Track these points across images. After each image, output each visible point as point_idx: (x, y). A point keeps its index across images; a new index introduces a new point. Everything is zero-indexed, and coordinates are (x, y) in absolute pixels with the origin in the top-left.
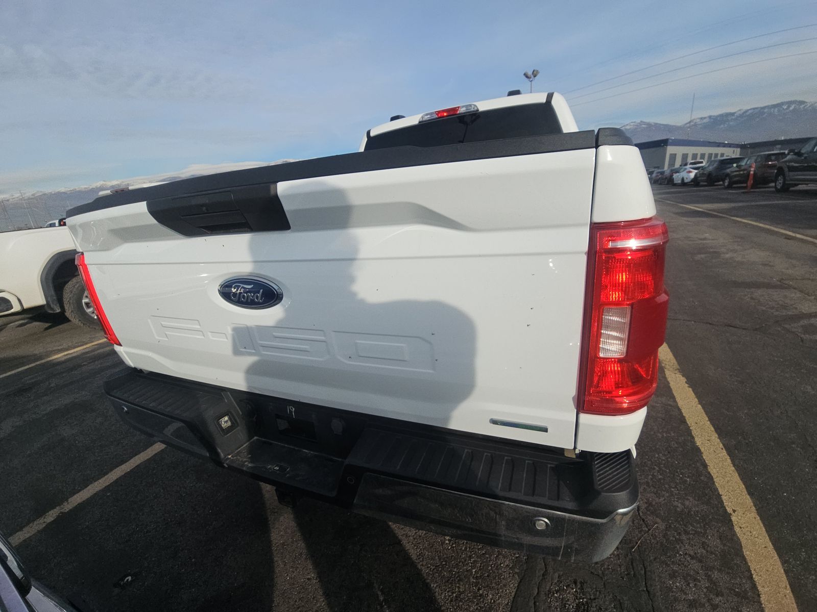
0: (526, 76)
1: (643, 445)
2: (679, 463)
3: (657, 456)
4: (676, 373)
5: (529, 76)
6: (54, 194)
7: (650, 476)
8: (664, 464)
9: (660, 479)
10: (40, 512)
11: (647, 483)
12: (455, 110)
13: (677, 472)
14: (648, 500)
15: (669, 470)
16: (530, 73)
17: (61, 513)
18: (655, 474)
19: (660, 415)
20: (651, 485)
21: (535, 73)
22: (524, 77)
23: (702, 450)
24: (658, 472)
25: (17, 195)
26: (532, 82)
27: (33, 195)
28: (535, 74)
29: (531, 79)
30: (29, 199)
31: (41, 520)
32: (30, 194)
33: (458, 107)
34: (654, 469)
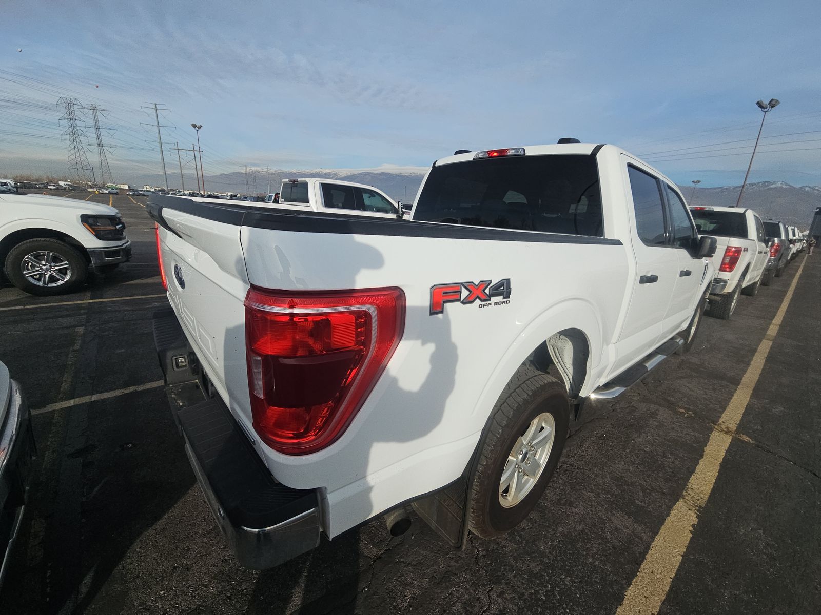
0: (760, 105)
1: (559, 558)
2: (580, 597)
3: (563, 576)
4: (690, 510)
5: (764, 106)
6: (289, 173)
7: (533, 591)
8: (561, 589)
9: (540, 599)
10: (126, 385)
11: (523, 594)
12: (504, 151)
13: (567, 605)
14: (505, 609)
15: (561, 598)
16: (766, 102)
17: (136, 390)
18: (541, 592)
19: (614, 541)
20: (524, 598)
21: (773, 102)
22: (757, 106)
23: (626, 602)
24: (547, 591)
25: (265, 170)
26: (766, 113)
27: (275, 171)
28: (773, 104)
29: (765, 110)
30: (272, 174)
31: (122, 390)
32: (274, 170)
33: (508, 149)
34: (546, 586)
